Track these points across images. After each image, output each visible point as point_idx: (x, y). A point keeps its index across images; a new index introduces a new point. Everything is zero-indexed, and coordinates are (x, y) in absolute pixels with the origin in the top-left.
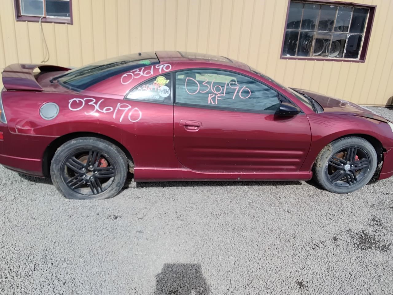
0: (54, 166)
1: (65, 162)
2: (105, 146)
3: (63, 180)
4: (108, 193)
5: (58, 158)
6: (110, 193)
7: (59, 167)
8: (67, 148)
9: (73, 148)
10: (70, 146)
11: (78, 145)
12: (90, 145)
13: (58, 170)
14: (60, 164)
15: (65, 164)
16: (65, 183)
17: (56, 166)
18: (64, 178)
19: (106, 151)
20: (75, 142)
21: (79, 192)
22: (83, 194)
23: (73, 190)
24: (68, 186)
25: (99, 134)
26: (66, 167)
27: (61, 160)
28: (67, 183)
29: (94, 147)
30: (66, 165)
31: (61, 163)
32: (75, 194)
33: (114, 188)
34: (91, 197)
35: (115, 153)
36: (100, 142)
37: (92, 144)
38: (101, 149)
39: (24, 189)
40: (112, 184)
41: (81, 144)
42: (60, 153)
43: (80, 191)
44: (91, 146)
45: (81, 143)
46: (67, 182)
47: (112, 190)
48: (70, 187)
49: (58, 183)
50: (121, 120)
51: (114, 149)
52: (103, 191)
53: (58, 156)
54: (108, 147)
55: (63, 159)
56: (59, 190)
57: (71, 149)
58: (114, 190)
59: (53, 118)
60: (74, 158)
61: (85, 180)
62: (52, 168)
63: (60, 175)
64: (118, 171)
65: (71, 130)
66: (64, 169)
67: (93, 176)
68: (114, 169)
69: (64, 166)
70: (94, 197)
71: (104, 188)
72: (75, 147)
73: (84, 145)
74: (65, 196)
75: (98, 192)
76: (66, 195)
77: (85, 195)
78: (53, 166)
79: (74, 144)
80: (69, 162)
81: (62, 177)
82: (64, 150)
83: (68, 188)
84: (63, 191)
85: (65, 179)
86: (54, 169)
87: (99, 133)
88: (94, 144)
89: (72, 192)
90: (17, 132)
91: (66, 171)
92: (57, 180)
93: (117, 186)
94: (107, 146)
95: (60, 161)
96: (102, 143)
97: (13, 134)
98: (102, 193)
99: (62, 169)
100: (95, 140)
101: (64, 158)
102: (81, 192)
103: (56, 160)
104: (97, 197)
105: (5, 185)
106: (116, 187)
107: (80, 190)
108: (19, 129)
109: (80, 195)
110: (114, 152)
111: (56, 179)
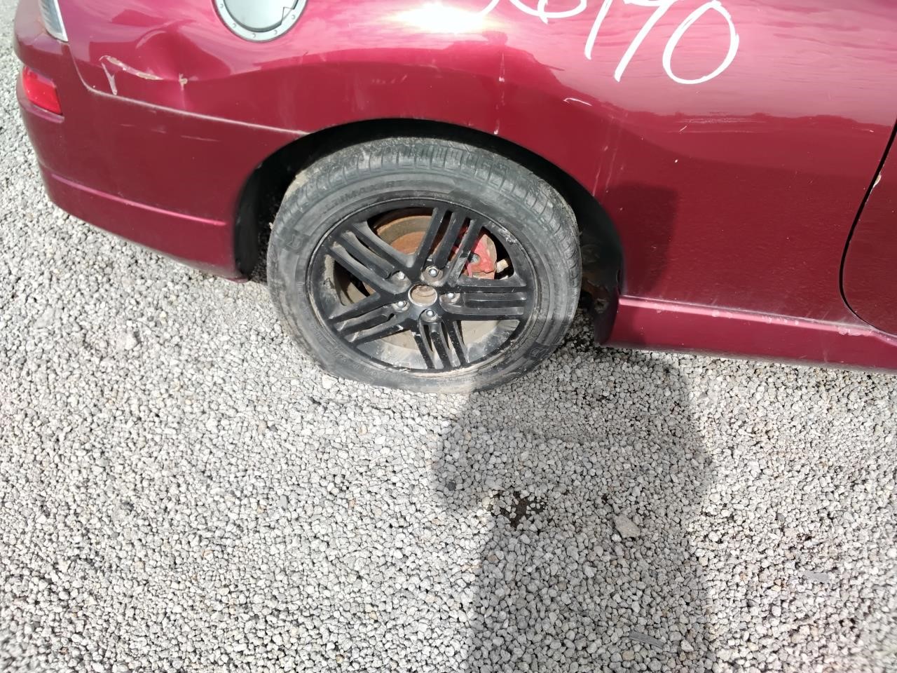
0: (282, 258)
1: (328, 243)
2: (511, 193)
3: (316, 309)
4: (486, 373)
5: (298, 228)
6: (495, 376)
7: (304, 263)
8: (339, 186)
9: (364, 190)
10: (353, 180)
11: (387, 179)
12: (441, 185)
13: (298, 272)
14: (306, 253)
15: (326, 249)
16: (323, 322)
17: (289, 257)
18: (319, 303)
19: (508, 219)
20: (376, 162)
21: (376, 355)
22: (389, 365)
23: (354, 346)
24: (334, 330)
25: (495, 137)
26: (328, 262)
27: (309, 234)
28: (332, 323)
29: (457, 194)
30: (332, 253)
31: (310, 246)
32: (360, 360)
33: (513, 362)
34: (417, 380)
35: (551, 231)
36: (491, 170)
37: (452, 182)
38: (490, 209)
39: (173, 298)
40: (507, 343)
41: (402, 177)
42: (307, 208)
43: (380, 353)
44: (448, 191)
45: (406, 170)
46: (332, 317)
47: (503, 365)
48: (342, 336)
49: (295, 319)
50: (618, 75)
51: (546, 207)
52: (469, 365)
53: (299, 216)
54: (522, 201)
55: (317, 230)
56: (300, 344)
57: (354, 194)
58: (512, 367)
59: (280, 30)
60: (366, 230)
61: (403, 319)
62: (273, 263)
63: (306, 289)
64: (544, 304)
65: (364, 109)
66: (321, 268)
67: (437, 307)
68: (528, 289)
69: (323, 259)
70: (431, 382)
71: (473, 350)
72: (373, 188)
73: (412, 183)
74: (322, 366)
75: (447, 366)
76: (327, 363)
77: (398, 368)
78: (275, 254)
79: (372, 174)
80: (343, 242)
81: (312, 297)
82: (325, 194)
83: (332, 339)
84: (316, 348)
85: (325, 308)
86: (282, 269)
87: (496, 133)
88: (458, 180)
89: (347, 354)
90: (115, 91)
91: (328, 274)
92: (294, 311)
93: (526, 355)
94: (519, 192)
95: (306, 240)
96: (499, 180)
97: (100, 97)
98: (463, 370)
99: (314, 270)
100: (469, 162)
101: (323, 228)
102: (384, 358)
103: (290, 232)
104: (444, 383)
105: (108, 270)
106: (522, 359)
107: (381, 345)
108: (121, 77)
109: (380, 366)
110: (547, 225)
111: (289, 305)
